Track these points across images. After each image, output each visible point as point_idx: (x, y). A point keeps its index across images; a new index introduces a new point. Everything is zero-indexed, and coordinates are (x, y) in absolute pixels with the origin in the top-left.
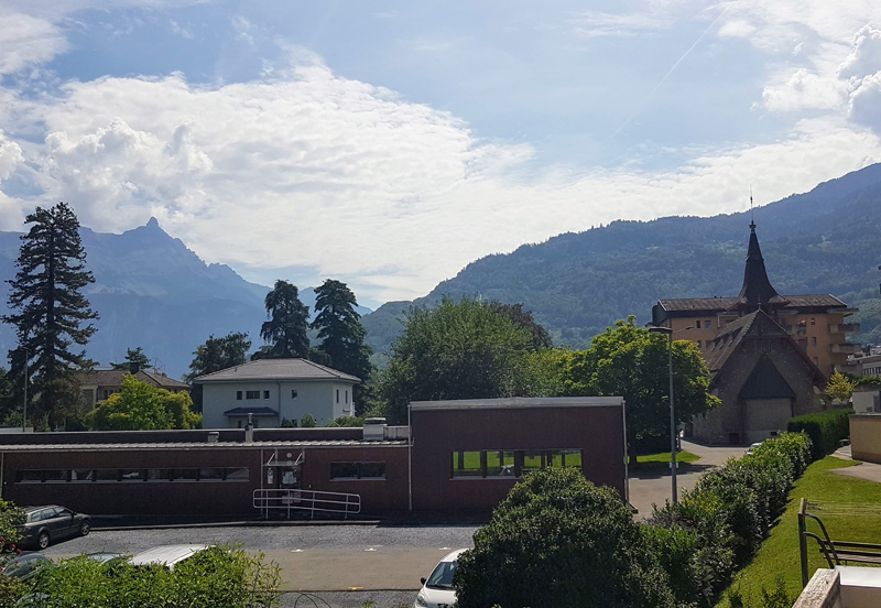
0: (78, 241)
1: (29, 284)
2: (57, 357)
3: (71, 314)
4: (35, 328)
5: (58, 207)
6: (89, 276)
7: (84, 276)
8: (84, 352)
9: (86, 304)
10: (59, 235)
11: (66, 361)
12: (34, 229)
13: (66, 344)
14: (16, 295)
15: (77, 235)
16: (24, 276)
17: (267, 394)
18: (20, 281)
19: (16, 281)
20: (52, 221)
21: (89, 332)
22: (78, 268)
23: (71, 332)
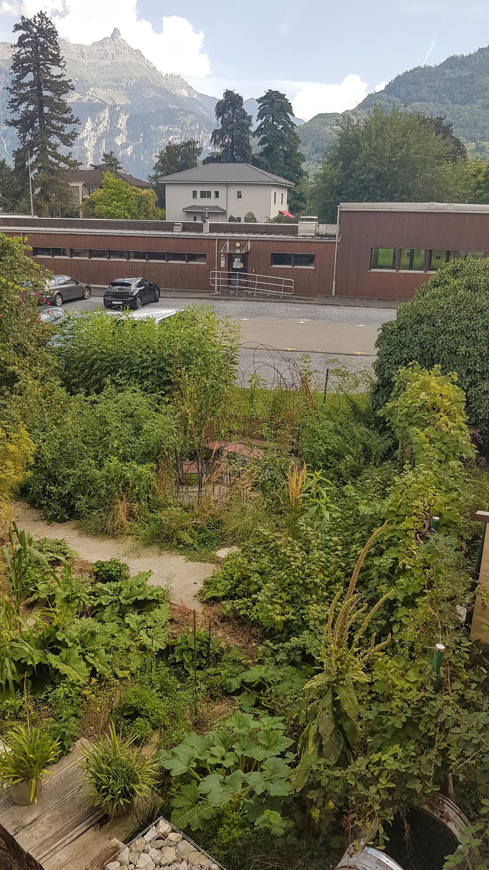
0: (57, 49)
1: (22, 91)
2: (50, 157)
3: (59, 119)
4: (30, 131)
5: (39, 16)
6: (70, 84)
7: (65, 83)
8: (70, 154)
9: (69, 110)
10: (42, 45)
11: (57, 161)
12: (21, 38)
13: (56, 146)
14: (14, 101)
15: (57, 44)
16: (18, 84)
17: (217, 194)
18: (15, 88)
19: (12, 88)
20: (35, 30)
21: (74, 135)
22: (59, 77)
23: (59, 135)
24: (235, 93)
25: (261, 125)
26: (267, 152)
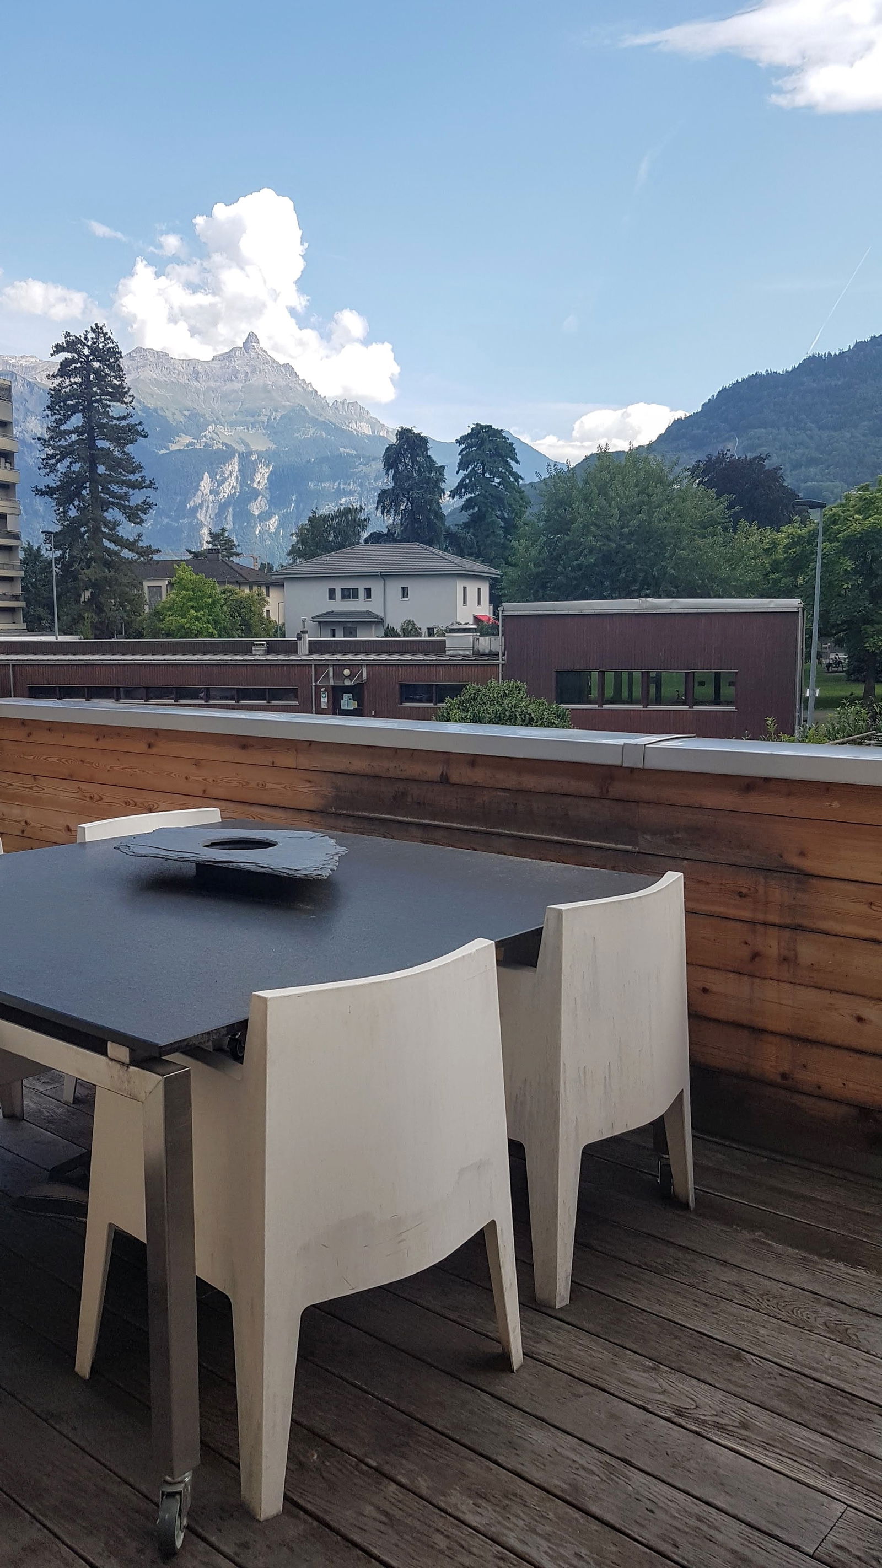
0: (120, 377)
1: (63, 443)
2: (106, 543)
3: (123, 483)
4: (76, 503)
5: (93, 330)
6: (140, 428)
7: (131, 429)
8: (139, 535)
9: (139, 468)
10: (97, 372)
11: (117, 548)
12: (65, 364)
13: (116, 524)
14: (50, 457)
15: (120, 369)
16: (57, 432)
17: (368, 593)
18: (52, 438)
19: (47, 437)
20: (86, 351)
21: (146, 507)
22: (124, 418)
23: (122, 508)
24: (416, 431)
25: (464, 479)
26: (476, 521)
